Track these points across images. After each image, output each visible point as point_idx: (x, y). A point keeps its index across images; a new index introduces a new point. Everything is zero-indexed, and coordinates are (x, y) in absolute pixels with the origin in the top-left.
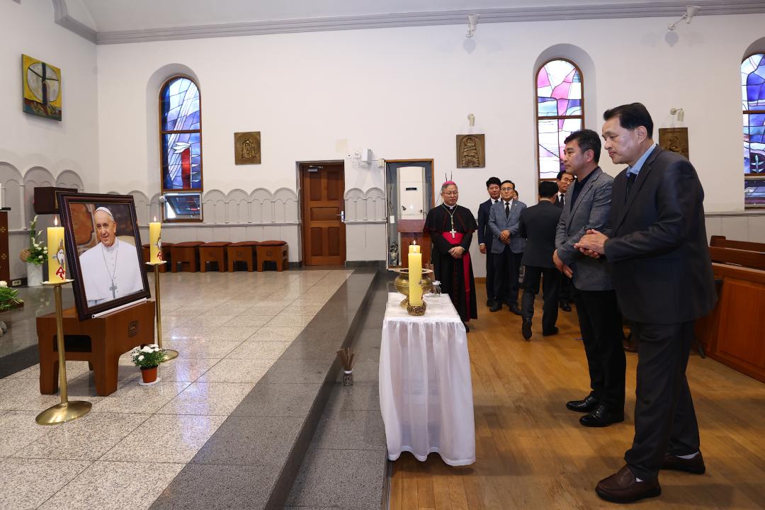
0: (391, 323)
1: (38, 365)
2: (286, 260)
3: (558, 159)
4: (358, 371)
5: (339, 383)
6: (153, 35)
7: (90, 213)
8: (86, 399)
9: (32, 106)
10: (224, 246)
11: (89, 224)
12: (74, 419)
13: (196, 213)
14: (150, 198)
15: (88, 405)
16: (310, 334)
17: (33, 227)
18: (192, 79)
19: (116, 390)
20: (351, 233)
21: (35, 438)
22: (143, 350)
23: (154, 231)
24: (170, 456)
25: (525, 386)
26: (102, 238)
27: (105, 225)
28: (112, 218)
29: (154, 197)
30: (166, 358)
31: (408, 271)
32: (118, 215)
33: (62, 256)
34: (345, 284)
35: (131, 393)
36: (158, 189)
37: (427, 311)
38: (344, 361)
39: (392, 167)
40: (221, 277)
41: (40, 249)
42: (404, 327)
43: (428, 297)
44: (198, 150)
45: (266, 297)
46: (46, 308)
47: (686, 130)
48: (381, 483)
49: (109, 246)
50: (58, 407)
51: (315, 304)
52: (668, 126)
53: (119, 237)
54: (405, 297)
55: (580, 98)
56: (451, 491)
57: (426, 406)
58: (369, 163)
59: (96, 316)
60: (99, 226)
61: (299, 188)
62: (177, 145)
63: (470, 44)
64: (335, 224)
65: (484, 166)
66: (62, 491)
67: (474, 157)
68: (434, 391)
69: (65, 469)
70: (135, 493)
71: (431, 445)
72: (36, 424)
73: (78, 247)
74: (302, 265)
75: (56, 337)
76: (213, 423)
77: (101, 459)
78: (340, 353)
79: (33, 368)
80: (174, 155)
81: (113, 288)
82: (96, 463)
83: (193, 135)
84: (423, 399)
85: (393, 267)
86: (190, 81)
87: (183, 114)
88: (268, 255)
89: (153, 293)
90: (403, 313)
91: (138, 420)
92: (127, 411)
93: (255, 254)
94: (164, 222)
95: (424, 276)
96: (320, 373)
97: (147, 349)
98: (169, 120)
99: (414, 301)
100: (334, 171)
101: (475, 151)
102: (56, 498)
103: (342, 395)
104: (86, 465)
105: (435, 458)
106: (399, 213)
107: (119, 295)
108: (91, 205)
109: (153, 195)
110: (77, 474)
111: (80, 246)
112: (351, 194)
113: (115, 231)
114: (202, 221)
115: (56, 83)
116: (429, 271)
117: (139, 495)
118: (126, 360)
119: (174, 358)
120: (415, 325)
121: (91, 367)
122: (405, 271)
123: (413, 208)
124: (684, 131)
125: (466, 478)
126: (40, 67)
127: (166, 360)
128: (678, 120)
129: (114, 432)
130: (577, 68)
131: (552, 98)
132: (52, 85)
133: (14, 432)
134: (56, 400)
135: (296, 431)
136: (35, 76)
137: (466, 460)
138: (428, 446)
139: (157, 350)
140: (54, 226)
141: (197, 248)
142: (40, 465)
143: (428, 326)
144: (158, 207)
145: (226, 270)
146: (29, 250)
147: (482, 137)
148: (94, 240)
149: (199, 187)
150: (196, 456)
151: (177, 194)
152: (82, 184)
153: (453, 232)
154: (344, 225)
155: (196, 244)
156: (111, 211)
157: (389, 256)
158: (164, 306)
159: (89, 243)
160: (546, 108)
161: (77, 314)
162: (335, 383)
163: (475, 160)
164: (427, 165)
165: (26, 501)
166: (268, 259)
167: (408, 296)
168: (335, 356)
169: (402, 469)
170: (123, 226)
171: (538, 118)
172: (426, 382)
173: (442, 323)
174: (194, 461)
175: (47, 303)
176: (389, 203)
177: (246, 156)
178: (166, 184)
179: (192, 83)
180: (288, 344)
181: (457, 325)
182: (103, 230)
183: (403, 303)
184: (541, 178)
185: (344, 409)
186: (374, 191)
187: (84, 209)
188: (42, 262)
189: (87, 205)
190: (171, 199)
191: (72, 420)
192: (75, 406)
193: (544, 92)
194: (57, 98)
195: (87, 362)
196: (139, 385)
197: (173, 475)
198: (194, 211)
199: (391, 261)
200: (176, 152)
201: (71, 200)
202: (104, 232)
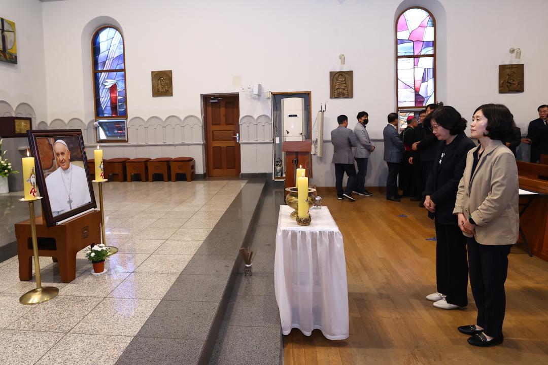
0: (284, 231)
2: (193, 173)
3: (414, 91)
4: (256, 265)
5: (241, 274)
7: (51, 145)
8: (54, 285)
10: (145, 162)
11: (51, 154)
12: (47, 300)
13: (122, 135)
14: (87, 124)
15: (56, 290)
18: (117, 29)
19: (74, 278)
20: (243, 149)
21: (21, 315)
22: (93, 249)
23: (98, 154)
24: (122, 331)
25: (387, 279)
26: (60, 164)
27: (62, 153)
28: (67, 148)
29: (90, 123)
30: (110, 253)
31: (296, 190)
32: (71, 146)
33: (33, 180)
34: (241, 191)
35: (86, 280)
36: (93, 117)
37: (312, 222)
38: (245, 257)
39: (277, 98)
40: (144, 186)
41: (6, 165)
42: (294, 234)
43: (312, 209)
44: (123, 85)
45: (181, 202)
48: (278, 353)
49: (65, 169)
50: (34, 291)
51: (219, 209)
52: (507, 63)
53: (72, 162)
54: (294, 210)
55: (433, 40)
56: (330, 359)
57: (311, 296)
58: (259, 95)
59: (59, 223)
60: (58, 154)
61: (203, 115)
62: (106, 82)
64: (231, 144)
65: (352, 97)
66: (47, 355)
67: (344, 89)
68: (317, 283)
69: (46, 339)
70: (99, 358)
71: (315, 324)
72: (20, 304)
73: (44, 171)
74: (206, 177)
75: (30, 239)
76: (149, 305)
77: (71, 332)
78: (241, 251)
79: (11, 260)
80: (105, 90)
81: (70, 202)
82: (68, 334)
83: (119, 73)
84: (309, 288)
85: (279, 178)
86: (115, 30)
87: (110, 56)
88: (179, 168)
89: (98, 205)
90: (293, 223)
91: (94, 302)
92: (85, 295)
93: (169, 168)
94: (99, 142)
95: (310, 194)
96: (227, 266)
97: (96, 248)
98: (99, 61)
99: (302, 214)
100: (231, 101)
101: (345, 85)
102: (43, 361)
103: (244, 281)
104: (61, 336)
105: (317, 333)
106: (283, 136)
107: (75, 206)
108: (51, 139)
109: (88, 121)
110: (56, 343)
111: (46, 171)
112: (244, 120)
113: (69, 158)
114: (127, 142)
115: (12, 34)
116: (313, 190)
117: (102, 360)
118: (82, 255)
119: (115, 253)
120: (303, 233)
121: (55, 260)
122: (294, 190)
123: (295, 131)
124: (521, 67)
125: (342, 349)
127: (110, 256)
128: (516, 58)
129: (77, 311)
130: (431, 15)
131: (409, 40)
132: (9, 36)
133: (5, 310)
134: (34, 285)
135: (213, 313)
137: (342, 336)
138: (312, 324)
139: (104, 248)
140: (27, 156)
141: (124, 163)
142: (28, 335)
143: (313, 234)
144: (93, 131)
145: (147, 180)
147: (350, 73)
148: (55, 166)
149: (125, 114)
150: (140, 331)
151: (106, 121)
152: (35, 113)
154: (238, 145)
155: (124, 160)
156: (66, 143)
157: (275, 169)
159: (52, 168)
160: (403, 49)
161: (45, 222)
162: (238, 273)
163: (345, 92)
164: (306, 96)
165: (22, 362)
166: (180, 172)
167: (297, 209)
168: (237, 253)
169: (292, 341)
170: (75, 154)
171: (398, 57)
172: (311, 276)
173: (324, 232)
174: (139, 335)
176: (275, 127)
177: (161, 90)
178: (99, 112)
179: (117, 32)
180: (200, 243)
181: (336, 233)
182: (61, 157)
183: (293, 215)
184: (399, 106)
186: (263, 118)
187: (47, 142)
188: (7, 175)
189: (49, 139)
190: (103, 124)
191: (45, 301)
192: (47, 291)
193: (402, 35)
194: (13, 45)
195: (52, 258)
196: (92, 274)
197: (125, 345)
198: (120, 133)
199: (276, 173)
200: (106, 87)
201: (37, 136)
202: (61, 159)
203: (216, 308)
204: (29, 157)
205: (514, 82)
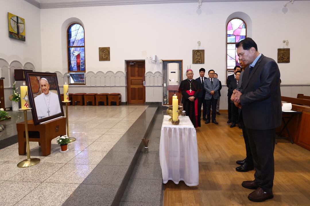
0: (165, 128)
1: (18, 143)
2: (120, 101)
3: (235, 61)
4: (150, 147)
5: (143, 152)
6: (64, 5)
7: (39, 80)
8: (38, 157)
9: (13, 34)
10: (95, 95)
11: (38, 85)
12: (33, 165)
15: (39, 160)
16: (130, 132)
17: (14, 86)
19: (50, 154)
20: (147, 90)
21: (17, 173)
22: (61, 138)
23: (66, 88)
24: (73, 181)
25: (219, 155)
26: (43, 91)
27: (45, 85)
28: (48, 83)
29: (64, 75)
30: (71, 141)
31: (172, 106)
32: (50, 81)
33: (27, 98)
34: (145, 111)
35: (56, 155)
36: (67, 71)
37: (180, 123)
38: (145, 143)
39: (165, 63)
40: (93, 108)
41: (17, 95)
42: (170, 129)
43: (180, 117)
44: (83, 55)
45: (112, 116)
46: (21, 120)
47: (289, 49)
48: (160, 193)
49: (46, 94)
50: (26, 160)
51: (133, 120)
52: (282, 48)
53: (51, 91)
54: (171, 117)
55: (245, 35)
56: (188, 196)
57: (179, 162)
58: (156, 61)
59: (42, 123)
60: (42, 86)
61: (126, 71)
62: (74, 52)
63: (199, 12)
64: (141, 86)
65: (204, 63)
66: (29, 195)
68: (182, 156)
69: (30, 186)
70: (59, 196)
71: (180, 178)
72: (17, 167)
73: (33, 94)
74: (127, 104)
75: (25, 132)
76: (90, 168)
77: (45, 182)
78: (143, 140)
79: (15, 144)
80: (73, 57)
81: (49, 112)
82: (43, 183)
83: (81, 48)
84: (178, 159)
85: (165, 105)
86: (80, 25)
87: (77, 39)
88: (113, 99)
89: (65, 114)
90: (170, 124)
91: (60, 166)
92: (55, 162)
93: (107, 99)
94: (69, 85)
95: (179, 108)
96: (135, 148)
97: (63, 137)
98: (71, 41)
99: (175, 119)
100: (141, 64)
101: (200, 57)
102: (26, 197)
103: (144, 157)
104: (38, 184)
105: (182, 183)
106: (168, 83)
107: (51, 115)
108: (39, 77)
109: (64, 73)
110: (35, 188)
111: (35, 94)
112: (148, 74)
113: (49, 88)
114: (85, 84)
115: (23, 25)
116: (181, 107)
117: (61, 196)
118: (54, 142)
119: (74, 141)
120: (175, 129)
121: (40, 144)
123: (174, 80)
124: (288, 50)
125: (194, 191)
126: (16, 18)
127: (71, 142)
128: (286, 45)
129: (50, 171)
130: (244, 22)
131: (233, 35)
132: (21, 26)
133: (8, 170)
134: (26, 157)
135: (125, 171)
136: (14, 22)
137: (195, 184)
138: (179, 178)
139: (67, 137)
140: (23, 86)
141: (83, 96)
142: (19, 184)
143: (180, 129)
144: (67, 79)
145: (95, 105)
146: (13, 96)
147: (203, 51)
148: (40, 92)
149: (84, 70)
150: (84, 181)
151: (74, 73)
152: (35, 68)
153: (191, 90)
154: (145, 87)
155: (83, 94)
156: (47, 80)
157: (163, 100)
158: (70, 120)
159: (38, 93)
160: (231, 39)
161: (33, 123)
162: (141, 152)
163: (200, 60)
164: (180, 62)
165: (14, 198)
166: (113, 101)
167: (172, 117)
168: (141, 141)
169: (168, 187)
170: (52, 86)
171: (227, 43)
172: (179, 152)
173: (186, 128)
174: (83, 183)
175: (21, 118)
176: (164, 78)
177: (104, 57)
178: (70, 69)
180: (121, 136)
181: (192, 129)
182: (44, 87)
183: (170, 120)
184: (228, 68)
185: (145, 162)
186: (158, 73)
187: (36, 78)
188: (18, 101)
189: (37, 77)
190: (72, 75)
191: (32, 166)
192: (33, 160)
193: (230, 32)
194: (24, 31)
195: (38, 142)
196: (60, 152)
197: (75, 189)
198: (82, 80)
199: (164, 102)
200: (74, 55)
201: (30, 75)
202: (44, 88)
203: (127, 169)
204: (25, 86)
205: (285, 58)
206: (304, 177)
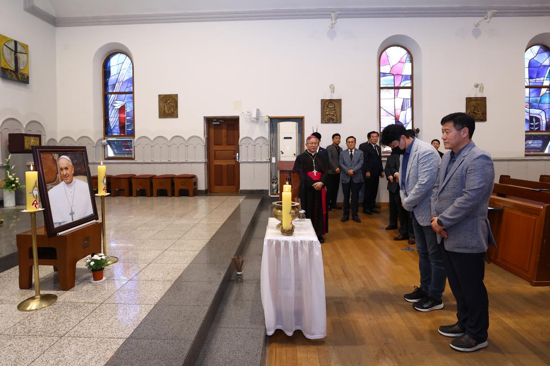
0: (269, 241)
1: (18, 267)
2: (196, 188)
3: (394, 118)
4: (246, 272)
5: (233, 281)
6: (97, 21)
7: (56, 160)
8: (53, 292)
9: (7, 72)
10: (150, 178)
11: (55, 168)
12: (45, 307)
13: (129, 152)
14: (95, 142)
15: (55, 297)
16: (213, 244)
17: (8, 163)
18: (127, 54)
19: (74, 286)
20: (243, 169)
21: (18, 321)
22: (93, 258)
23: (101, 170)
24: (115, 334)
25: (364, 284)
26: (64, 178)
27: (66, 168)
28: (71, 164)
29: (98, 141)
30: (109, 263)
31: (281, 204)
32: (75, 161)
33: (36, 192)
34: (239, 206)
35: (85, 288)
36: (101, 135)
37: (295, 232)
38: (236, 266)
39: (274, 122)
40: (148, 201)
41: (13, 179)
42: (278, 243)
43: (296, 221)
44: (131, 105)
45: (181, 216)
47: (485, 99)
48: (260, 351)
49: (68, 183)
50: (33, 298)
51: (217, 222)
52: (472, 96)
54: (280, 222)
55: (411, 74)
56: (309, 356)
57: (293, 298)
58: (257, 119)
59: (60, 234)
60: (62, 169)
61: (206, 136)
62: (115, 103)
63: (332, 33)
64: (232, 162)
66: (40, 358)
67: (333, 115)
68: (299, 288)
69: (41, 342)
70: (91, 359)
71: (296, 325)
72: (17, 311)
73: (47, 185)
74: (207, 193)
75: (31, 249)
76: (144, 310)
77: (66, 335)
78: (234, 260)
79: (12, 269)
80: (114, 110)
81: (72, 214)
82: (63, 338)
83: (128, 95)
84: (291, 293)
85: (275, 194)
86: (125, 56)
87: (121, 79)
88: (182, 185)
89: (100, 218)
90: (278, 234)
91: (91, 307)
92: (83, 301)
93: (173, 184)
94: (106, 159)
95: (293, 208)
96: (219, 274)
97: (96, 257)
98: (109, 84)
99: (286, 226)
100: (232, 123)
101: (334, 111)
102: (36, 363)
103: (235, 288)
104: (56, 340)
105: (299, 334)
106: (278, 156)
108: (56, 154)
109: (97, 139)
110: (50, 346)
111: (50, 184)
112: (244, 141)
113: (73, 173)
114: (134, 159)
115: (25, 56)
116: (297, 204)
117: (94, 360)
118: (81, 264)
119: (115, 262)
120: (286, 243)
121: (55, 269)
123: (289, 152)
125: (320, 347)
126: (13, 44)
128: (480, 91)
129: (74, 316)
130: (409, 52)
131: (391, 74)
132: (22, 57)
133: (2, 317)
134: (33, 293)
135: (203, 315)
136: (9, 51)
137: (320, 335)
138: (294, 326)
139: (104, 257)
140: (30, 170)
141: (130, 179)
142: (23, 340)
143: (295, 243)
144: (101, 149)
145: (152, 195)
146: (5, 180)
147: (339, 101)
149: (132, 134)
150: (132, 334)
151: (115, 139)
152: (45, 131)
153: (315, 172)
154: (238, 164)
155: (130, 176)
156: (70, 158)
157: (271, 187)
158: (107, 223)
159: (55, 182)
160: (386, 81)
161: (46, 233)
162: (230, 280)
163: (334, 118)
164: (300, 121)
166: (183, 187)
167: (282, 222)
168: (230, 261)
169: (276, 342)
170: (79, 169)
171: (380, 88)
172: (293, 281)
173: (304, 241)
174: (131, 337)
175: (19, 220)
176: (271, 148)
177: (167, 112)
178: (107, 131)
179: (127, 57)
180: (197, 253)
181: (315, 242)
182: (65, 172)
183: (278, 226)
185: (236, 299)
186: (261, 139)
187: (51, 157)
188: (15, 189)
189: (53, 155)
190: (111, 142)
191: (43, 308)
192: (45, 298)
193: (385, 69)
194: (26, 67)
195: (52, 267)
196: (91, 282)
197: (118, 347)
198: (128, 151)
199: (272, 190)
200: (115, 108)
201: (42, 152)
202: (65, 173)
203: (206, 312)
204: (33, 171)
205: (479, 113)
206: (502, 321)
